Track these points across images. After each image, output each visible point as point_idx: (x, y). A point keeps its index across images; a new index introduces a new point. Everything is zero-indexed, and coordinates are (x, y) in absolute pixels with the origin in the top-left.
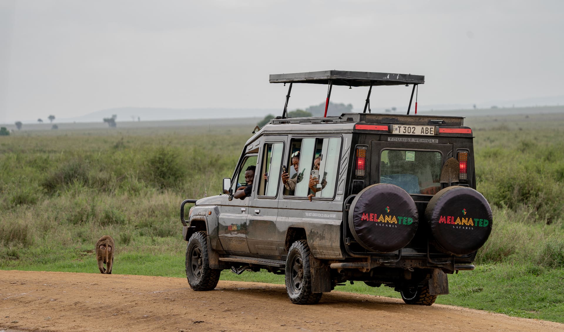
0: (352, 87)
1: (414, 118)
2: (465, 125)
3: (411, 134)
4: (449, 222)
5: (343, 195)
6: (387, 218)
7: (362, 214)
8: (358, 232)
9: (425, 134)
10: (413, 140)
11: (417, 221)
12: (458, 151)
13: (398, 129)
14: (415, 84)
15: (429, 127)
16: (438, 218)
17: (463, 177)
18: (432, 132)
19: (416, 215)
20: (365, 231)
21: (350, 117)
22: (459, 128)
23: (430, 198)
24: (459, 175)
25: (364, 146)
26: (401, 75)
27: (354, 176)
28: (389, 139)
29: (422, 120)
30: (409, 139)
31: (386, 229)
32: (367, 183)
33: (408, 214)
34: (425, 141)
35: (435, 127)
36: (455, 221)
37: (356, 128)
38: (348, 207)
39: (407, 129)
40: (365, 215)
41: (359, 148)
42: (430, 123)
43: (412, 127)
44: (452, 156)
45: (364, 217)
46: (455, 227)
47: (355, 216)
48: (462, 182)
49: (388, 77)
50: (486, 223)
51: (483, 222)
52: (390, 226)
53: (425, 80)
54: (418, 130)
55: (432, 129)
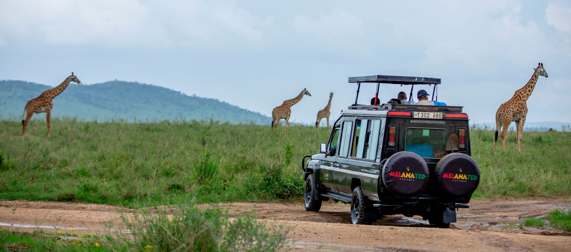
0: (402, 85)
1: (429, 107)
2: (463, 112)
3: (426, 118)
4: (450, 177)
5: (380, 159)
6: (407, 175)
7: (390, 172)
8: (388, 184)
9: (436, 118)
10: (428, 122)
11: (428, 176)
12: (459, 129)
13: (417, 115)
14: (436, 84)
15: (439, 113)
16: (442, 174)
17: (462, 146)
18: (441, 117)
19: (428, 173)
20: (392, 184)
21: (386, 106)
22: (459, 114)
23: (439, 160)
24: (459, 145)
25: (394, 126)
26: (425, 78)
27: (388, 146)
28: (411, 121)
29: (434, 109)
30: (425, 122)
31: (407, 182)
32: (397, 150)
33: (422, 171)
34: (436, 122)
35: (443, 114)
36: (454, 176)
37: (389, 114)
38: (382, 167)
39: (423, 114)
40: (393, 172)
41: (390, 127)
42: (439, 111)
43: (427, 113)
44: (455, 133)
45: (391, 174)
46: (454, 180)
47: (385, 173)
48: (461, 150)
49: (416, 80)
50: (475, 177)
51: (473, 177)
52: (410, 180)
53: (441, 82)
54: (431, 115)
55: (441, 115)
